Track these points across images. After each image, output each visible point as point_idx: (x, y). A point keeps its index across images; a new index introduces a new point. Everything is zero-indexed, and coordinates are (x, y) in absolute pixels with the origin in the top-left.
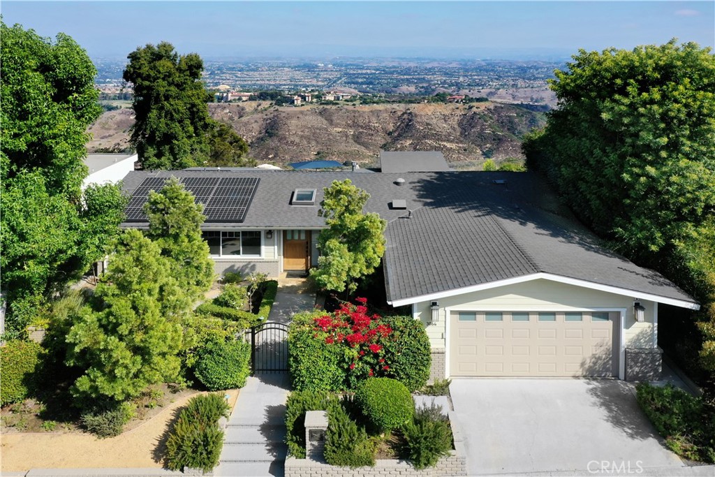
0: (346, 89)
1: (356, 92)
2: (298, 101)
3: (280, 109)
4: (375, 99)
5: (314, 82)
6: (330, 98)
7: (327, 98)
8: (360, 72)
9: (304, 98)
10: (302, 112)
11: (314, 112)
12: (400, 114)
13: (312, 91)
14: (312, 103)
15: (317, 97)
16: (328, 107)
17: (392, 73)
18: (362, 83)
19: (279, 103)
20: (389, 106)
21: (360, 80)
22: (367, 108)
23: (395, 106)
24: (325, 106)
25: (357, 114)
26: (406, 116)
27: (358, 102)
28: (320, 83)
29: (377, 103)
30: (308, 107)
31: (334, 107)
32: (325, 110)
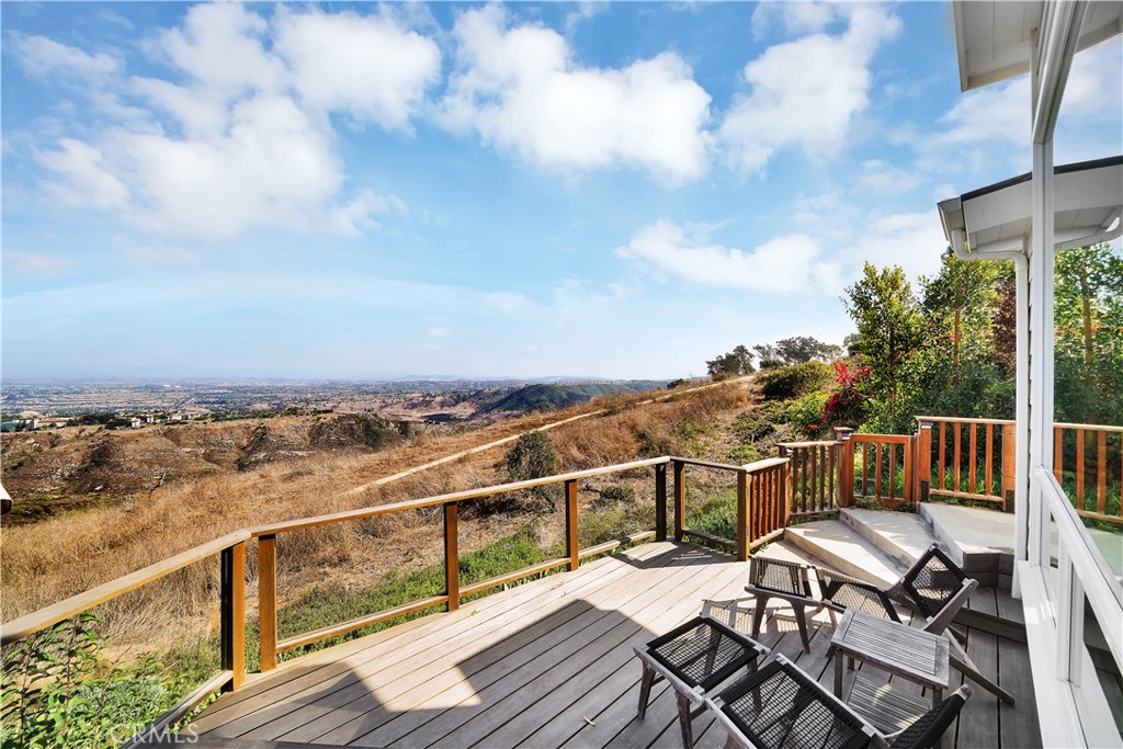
0: (197, 409)
1: (208, 411)
2: (137, 423)
3: (112, 433)
4: (228, 417)
5: (159, 403)
6: (178, 417)
7: (174, 418)
8: (211, 391)
9: (144, 419)
10: (141, 435)
11: (156, 434)
12: (253, 429)
13: (156, 412)
14: (154, 424)
15: (162, 417)
16: (175, 427)
17: (245, 392)
18: (214, 403)
19: (111, 426)
20: (242, 422)
21: (212, 400)
22: (219, 425)
23: (249, 421)
24: (171, 427)
25: (208, 432)
26: (259, 430)
27: (209, 421)
28: (165, 404)
29: (230, 419)
30: (151, 429)
31: (182, 427)
32: (171, 430)
